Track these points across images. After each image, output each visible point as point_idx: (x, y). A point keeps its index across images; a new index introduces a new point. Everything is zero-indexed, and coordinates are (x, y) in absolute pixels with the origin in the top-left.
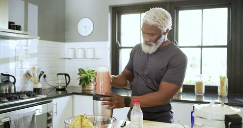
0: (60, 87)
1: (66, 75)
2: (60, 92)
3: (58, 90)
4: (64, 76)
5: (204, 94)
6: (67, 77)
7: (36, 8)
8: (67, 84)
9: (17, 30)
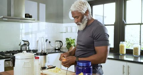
0: (57, 48)
1: (60, 41)
2: (57, 51)
3: (56, 50)
4: (59, 42)
5: (140, 56)
6: (61, 43)
7: (44, 5)
8: (61, 47)
9: (29, 18)
